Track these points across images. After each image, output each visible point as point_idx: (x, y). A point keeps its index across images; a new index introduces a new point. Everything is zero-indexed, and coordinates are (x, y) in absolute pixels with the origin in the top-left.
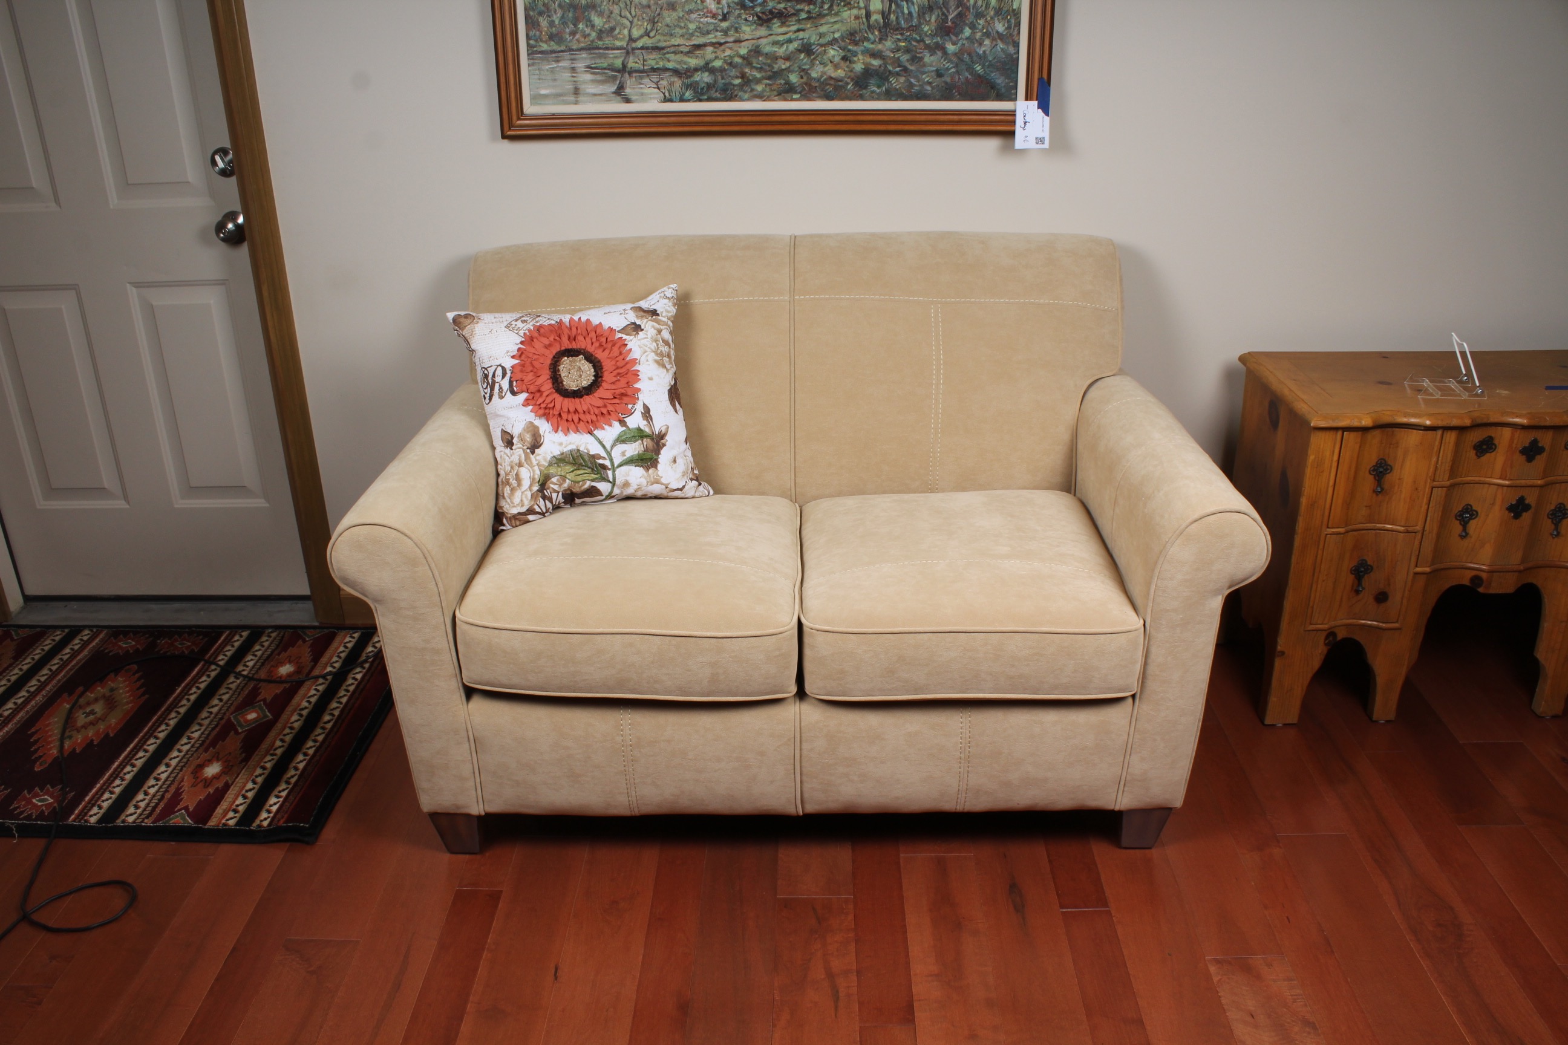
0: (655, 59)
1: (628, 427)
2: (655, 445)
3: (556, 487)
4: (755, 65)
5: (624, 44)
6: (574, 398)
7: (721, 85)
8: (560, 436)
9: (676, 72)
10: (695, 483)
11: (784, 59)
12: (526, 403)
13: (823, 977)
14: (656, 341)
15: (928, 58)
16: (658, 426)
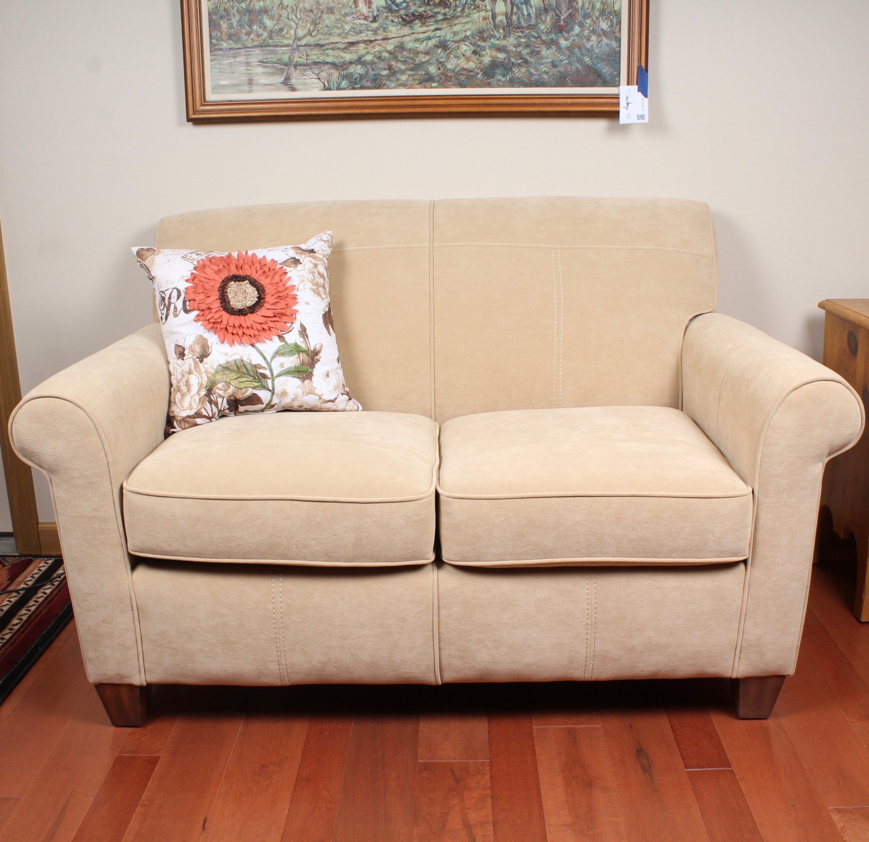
0: (316, 54)
1: (287, 342)
2: (310, 360)
3: (221, 393)
4: (400, 58)
5: (290, 42)
6: (239, 315)
7: (371, 76)
8: (226, 347)
9: (334, 65)
10: (346, 397)
11: (424, 54)
12: (197, 319)
13: (460, 827)
14: (313, 273)
15: (544, 52)
16: (313, 344)
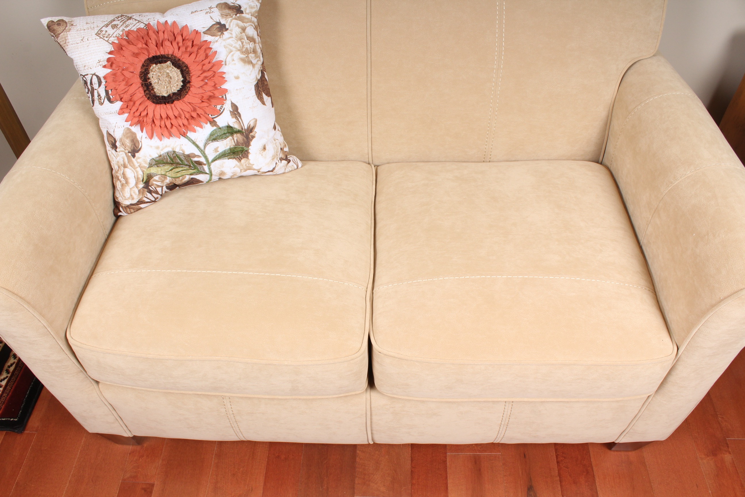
1: (219, 126)
2: (245, 138)
6: (165, 104)
8: (156, 141)
10: (284, 162)
12: (121, 112)
14: (241, 39)
16: (246, 121)
